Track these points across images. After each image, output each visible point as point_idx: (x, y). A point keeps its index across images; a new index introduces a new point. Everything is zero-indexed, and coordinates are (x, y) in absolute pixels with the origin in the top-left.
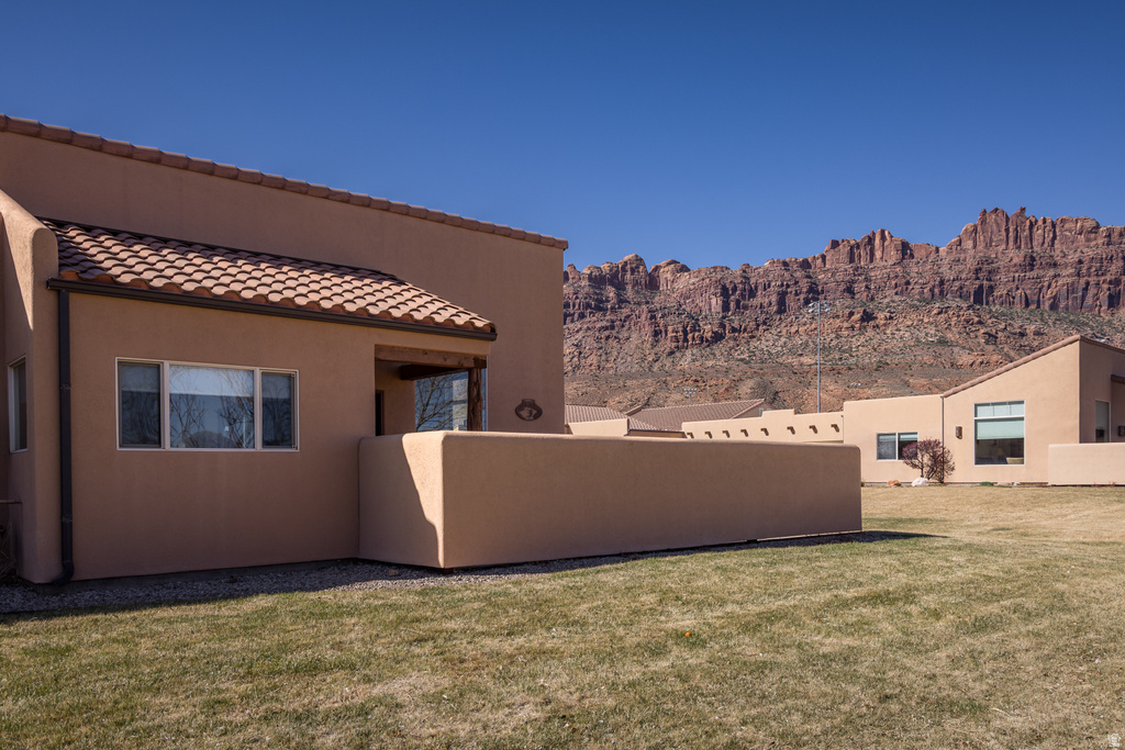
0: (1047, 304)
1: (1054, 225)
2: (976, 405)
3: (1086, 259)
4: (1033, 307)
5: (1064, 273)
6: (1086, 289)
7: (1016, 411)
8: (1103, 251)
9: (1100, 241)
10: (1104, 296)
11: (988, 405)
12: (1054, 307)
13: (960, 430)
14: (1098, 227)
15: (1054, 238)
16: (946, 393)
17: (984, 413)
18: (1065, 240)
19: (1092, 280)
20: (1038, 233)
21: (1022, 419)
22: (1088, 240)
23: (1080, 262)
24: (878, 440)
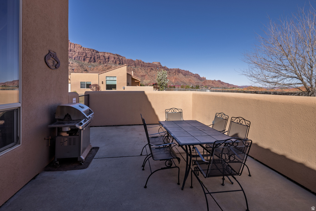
0: (73, 58)
1: (75, 45)
2: (106, 77)
3: (80, 52)
4: (71, 58)
5: (76, 53)
6: (80, 57)
7: (115, 79)
8: (83, 51)
9: (82, 49)
10: (83, 59)
11: (109, 77)
12: (75, 59)
13: (103, 82)
14: (82, 47)
15: (75, 47)
16: (99, 73)
17: (108, 79)
18: (76, 48)
19: (81, 56)
20: (72, 45)
21: (116, 80)
22: (80, 49)
23: (79, 52)
24: (81, 83)
